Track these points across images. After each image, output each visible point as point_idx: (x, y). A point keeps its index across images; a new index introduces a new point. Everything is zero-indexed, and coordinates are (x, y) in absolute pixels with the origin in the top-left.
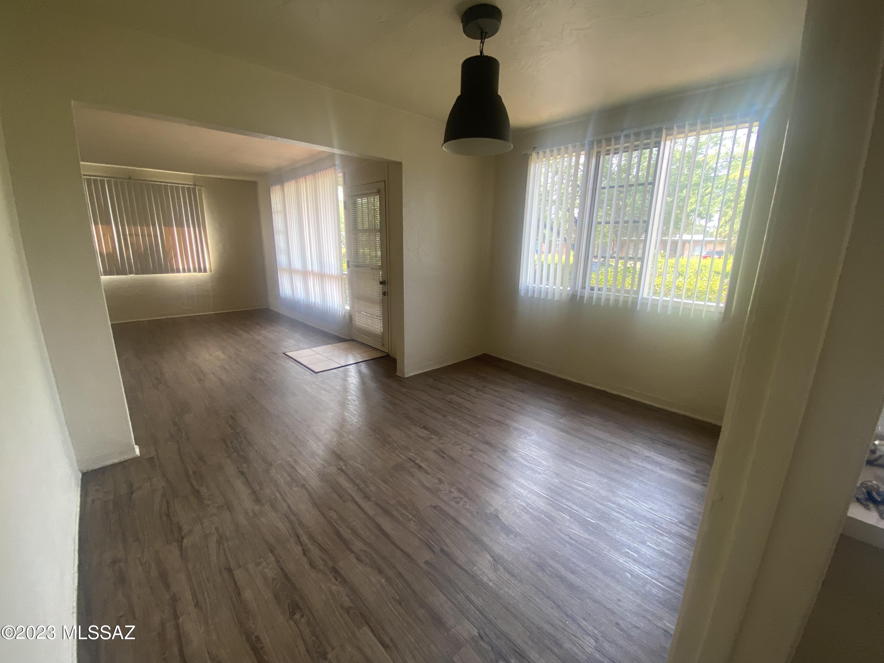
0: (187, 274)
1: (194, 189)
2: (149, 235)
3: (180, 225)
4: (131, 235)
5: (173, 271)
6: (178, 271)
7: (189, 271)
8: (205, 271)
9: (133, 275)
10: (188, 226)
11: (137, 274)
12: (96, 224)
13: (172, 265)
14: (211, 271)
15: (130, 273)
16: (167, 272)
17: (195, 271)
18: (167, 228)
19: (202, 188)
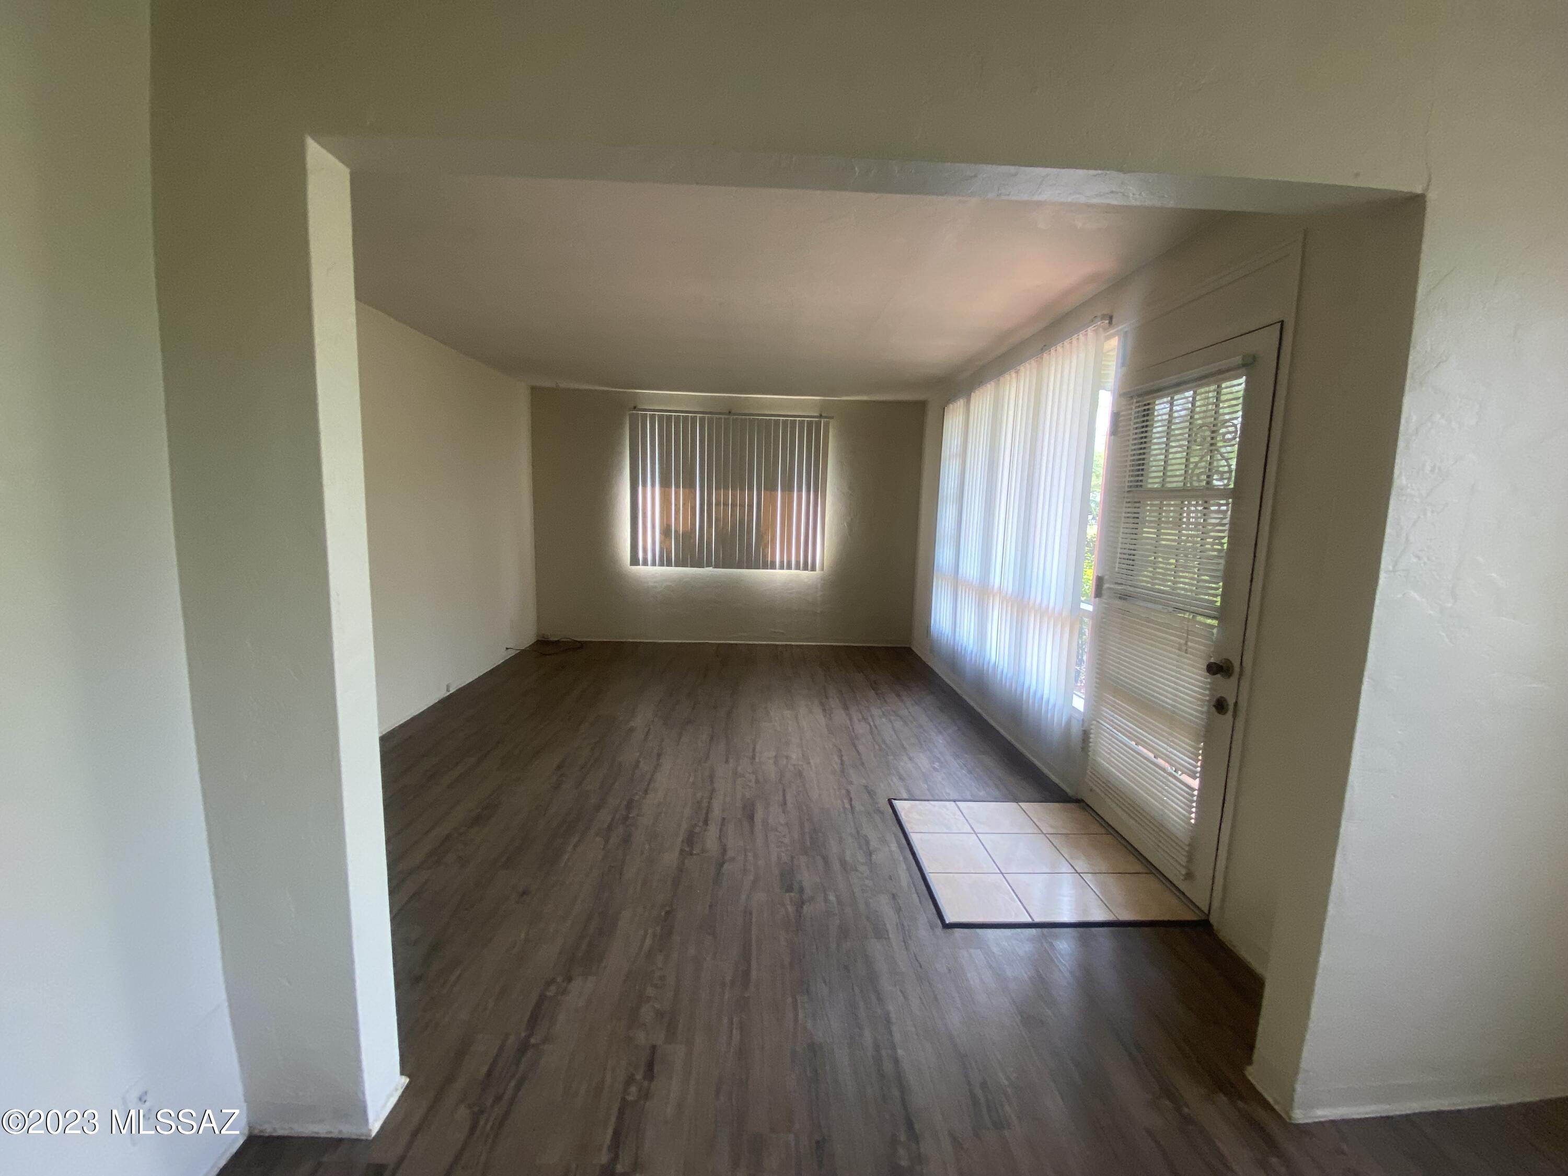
0: (785, 572)
1: (819, 424)
2: (742, 505)
3: (788, 488)
4: (718, 504)
5: (765, 567)
6: (773, 566)
7: (789, 567)
8: (813, 569)
9: (711, 568)
10: (800, 490)
11: (716, 567)
12: (677, 486)
13: (765, 556)
14: (822, 569)
15: (708, 566)
16: (757, 567)
17: (798, 568)
18: (768, 493)
19: (831, 421)
